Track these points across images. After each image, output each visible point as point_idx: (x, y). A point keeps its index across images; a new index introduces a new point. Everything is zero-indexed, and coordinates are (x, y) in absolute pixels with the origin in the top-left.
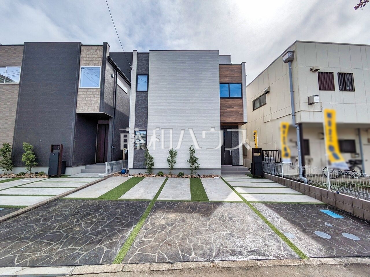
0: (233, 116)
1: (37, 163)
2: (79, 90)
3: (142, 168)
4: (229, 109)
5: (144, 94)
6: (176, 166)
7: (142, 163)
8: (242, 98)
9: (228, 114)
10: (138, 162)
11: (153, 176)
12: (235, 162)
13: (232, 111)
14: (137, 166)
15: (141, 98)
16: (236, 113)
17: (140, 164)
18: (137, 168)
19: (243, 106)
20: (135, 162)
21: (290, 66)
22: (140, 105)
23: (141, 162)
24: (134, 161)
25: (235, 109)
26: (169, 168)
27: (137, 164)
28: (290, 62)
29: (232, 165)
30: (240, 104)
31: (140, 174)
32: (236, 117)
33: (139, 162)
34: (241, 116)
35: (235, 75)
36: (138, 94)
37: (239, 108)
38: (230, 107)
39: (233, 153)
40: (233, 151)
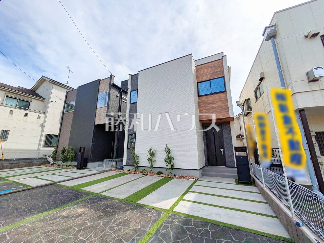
0: (217, 112)
1: (75, 159)
2: (97, 109)
3: (132, 165)
4: (211, 106)
5: (135, 104)
6: (156, 165)
7: (132, 161)
8: (225, 91)
9: (211, 110)
10: (130, 159)
11: (137, 173)
12: (229, 163)
13: (215, 107)
14: (128, 164)
15: (133, 109)
16: (220, 108)
19: (227, 100)
20: (127, 160)
21: (273, 42)
25: (219, 104)
26: (150, 166)
27: (129, 162)
28: (272, 38)
29: (226, 167)
30: (224, 98)
31: (129, 171)
32: (220, 113)
34: (226, 111)
35: (216, 71)
36: (131, 106)
37: (223, 103)
38: (213, 103)
39: (226, 152)
40: (225, 150)
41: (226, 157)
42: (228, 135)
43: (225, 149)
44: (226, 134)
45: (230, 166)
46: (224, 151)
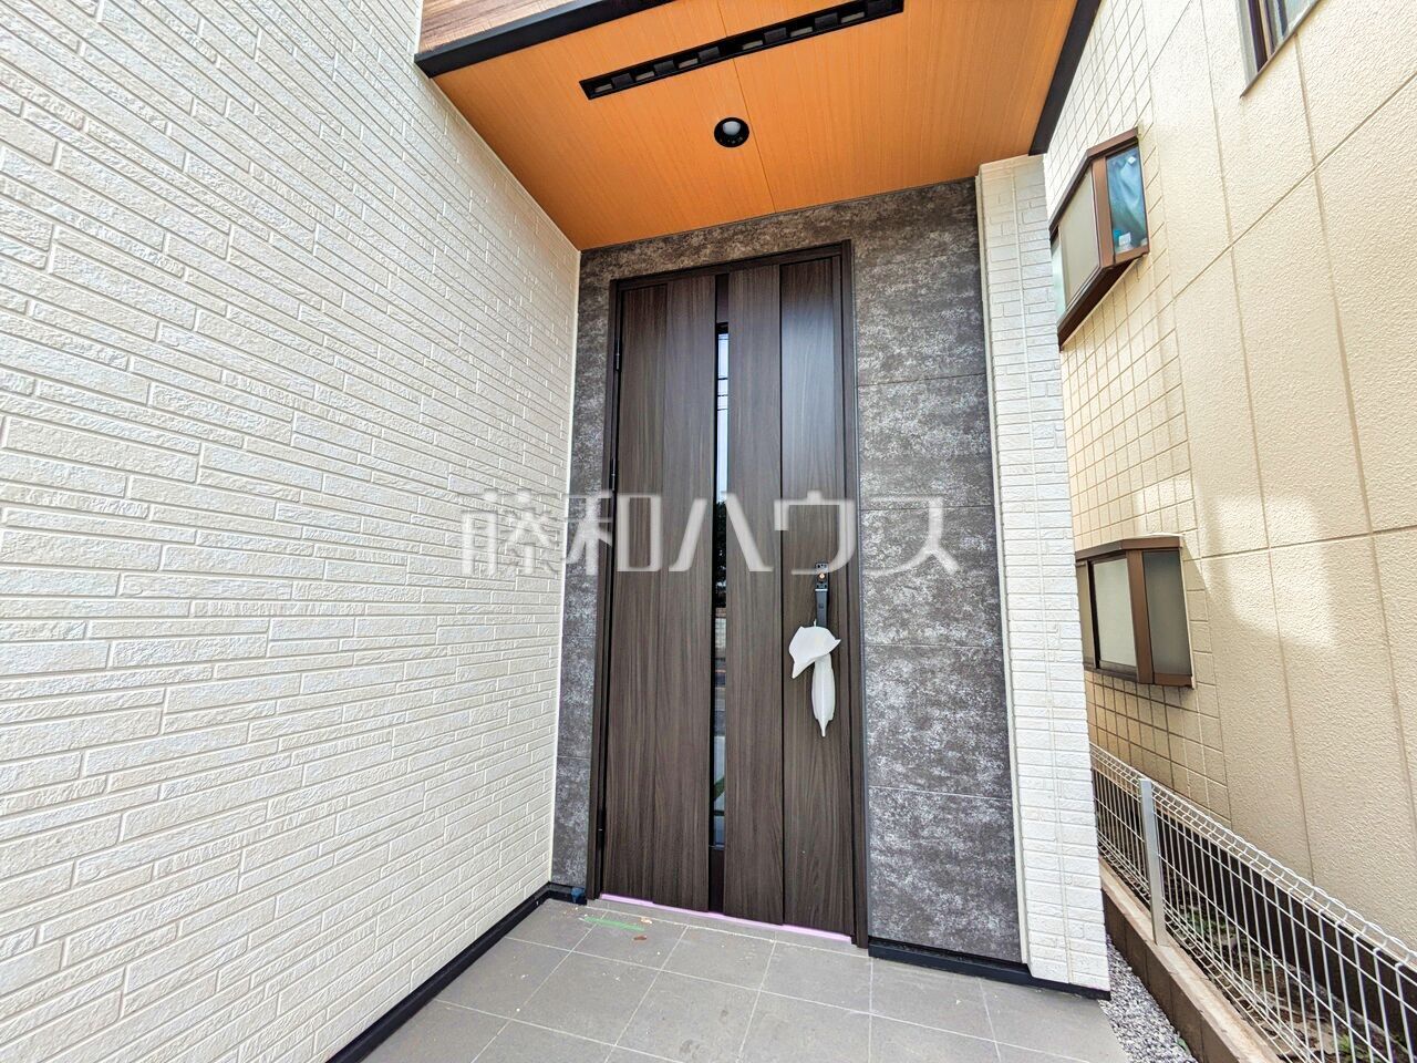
12: (912, 879)
29: (857, 940)
39: (885, 690)
40: (870, 655)
41: (882, 768)
42: (929, 403)
43: (877, 635)
44: (907, 390)
45: (936, 936)
46: (847, 664)
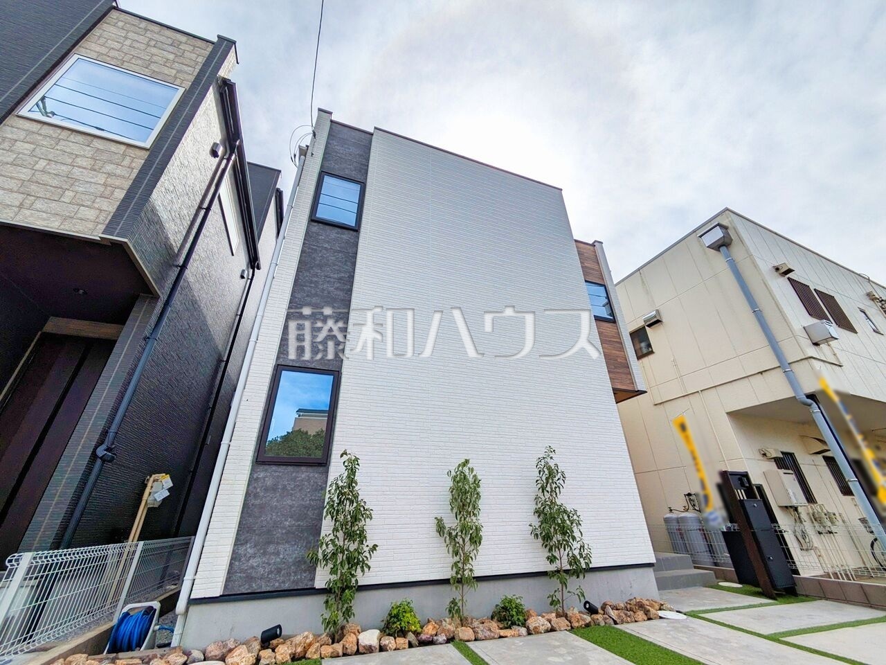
3: (286, 586)
5: (342, 234)
7: (290, 552)
8: (615, 321)
11: (363, 641)
14: (250, 579)
15: (326, 245)
17: (273, 559)
18: (255, 587)
19: (621, 343)
20: (241, 550)
21: (728, 256)
22: (320, 266)
23: (281, 548)
24: (238, 542)
28: (723, 249)
31: (270, 638)
33: (271, 548)
34: (626, 371)
35: (586, 264)
36: (314, 229)
37: (617, 349)
